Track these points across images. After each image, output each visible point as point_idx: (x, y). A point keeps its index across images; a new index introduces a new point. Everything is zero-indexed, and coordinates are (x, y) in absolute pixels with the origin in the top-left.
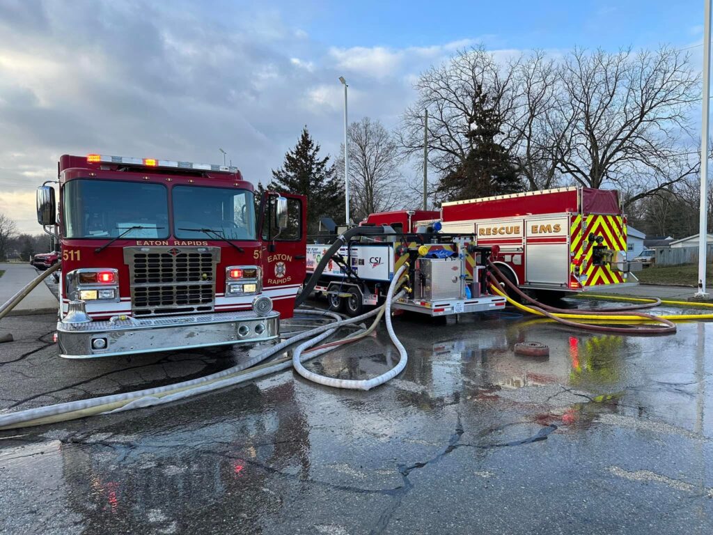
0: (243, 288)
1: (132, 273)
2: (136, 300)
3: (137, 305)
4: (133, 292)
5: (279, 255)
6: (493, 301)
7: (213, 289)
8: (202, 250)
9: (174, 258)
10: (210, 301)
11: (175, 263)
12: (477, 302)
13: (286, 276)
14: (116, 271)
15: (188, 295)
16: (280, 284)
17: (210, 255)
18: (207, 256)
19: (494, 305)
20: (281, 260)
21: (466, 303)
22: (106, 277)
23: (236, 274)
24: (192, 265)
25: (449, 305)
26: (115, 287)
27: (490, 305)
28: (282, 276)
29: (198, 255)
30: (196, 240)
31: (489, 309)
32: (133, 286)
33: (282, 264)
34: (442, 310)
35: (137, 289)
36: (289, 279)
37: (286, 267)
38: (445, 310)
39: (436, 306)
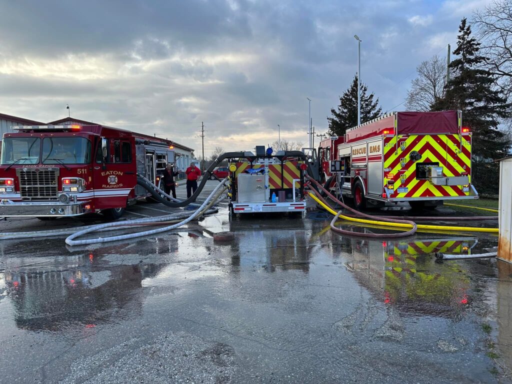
0: (70, 189)
1: (20, 181)
2: (22, 193)
3: (23, 195)
4: (21, 189)
5: (111, 172)
6: (291, 205)
7: (57, 189)
8: (50, 169)
9: (38, 173)
10: (55, 195)
11: (38, 176)
12: (275, 205)
13: (118, 183)
14: (13, 179)
15: (45, 191)
16: (113, 188)
17: (54, 172)
18: (53, 172)
19: (294, 208)
20: (113, 174)
21: (264, 205)
22: (9, 182)
23: (67, 182)
24: (47, 177)
25: (248, 206)
26: (12, 187)
27: (289, 208)
28: (114, 183)
29: (48, 172)
30: (49, 164)
31: (288, 211)
32: (21, 186)
33: (114, 176)
34: (243, 209)
35: (22, 188)
36: (121, 185)
37: (118, 178)
38: (245, 209)
39: (236, 206)
